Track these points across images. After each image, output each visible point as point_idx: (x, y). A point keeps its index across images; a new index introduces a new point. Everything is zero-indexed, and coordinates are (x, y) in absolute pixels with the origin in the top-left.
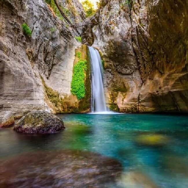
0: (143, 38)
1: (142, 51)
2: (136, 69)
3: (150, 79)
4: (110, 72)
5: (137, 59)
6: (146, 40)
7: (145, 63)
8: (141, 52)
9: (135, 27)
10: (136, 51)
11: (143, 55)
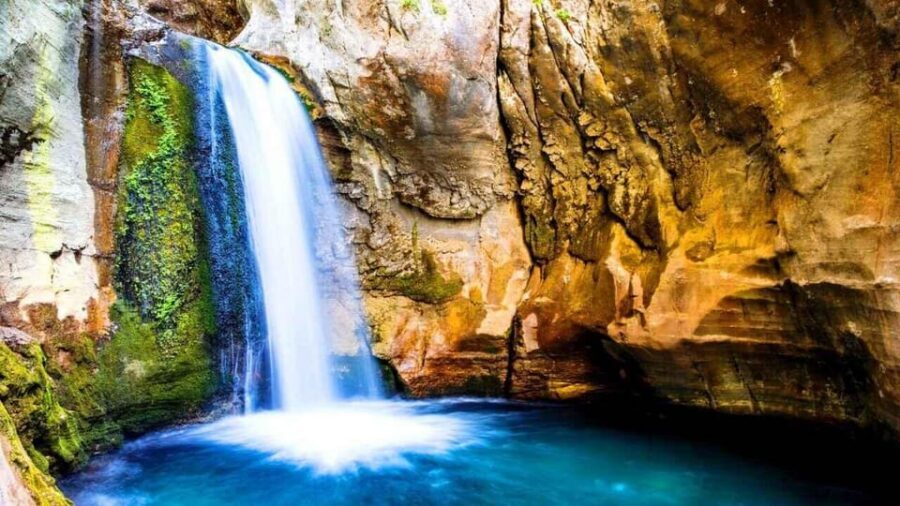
0: (560, 76)
1: (547, 129)
2: (503, 198)
3: (574, 255)
4: (355, 202)
5: (512, 157)
6: (579, 88)
7: (554, 182)
8: (540, 128)
9: (521, 16)
11: (550, 146)
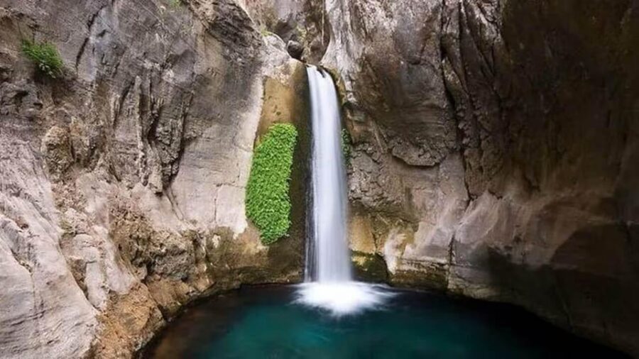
0: (478, 52)
1: (474, 96)
2: (452, 151)
3: (492, 193)
4: (370, 155)
5: (456, 119)
6: (491, 59)
7: (482, 136)
8: (470, 96)
9: (452, 7)
10: (453, 94)
11: (478, 109)
